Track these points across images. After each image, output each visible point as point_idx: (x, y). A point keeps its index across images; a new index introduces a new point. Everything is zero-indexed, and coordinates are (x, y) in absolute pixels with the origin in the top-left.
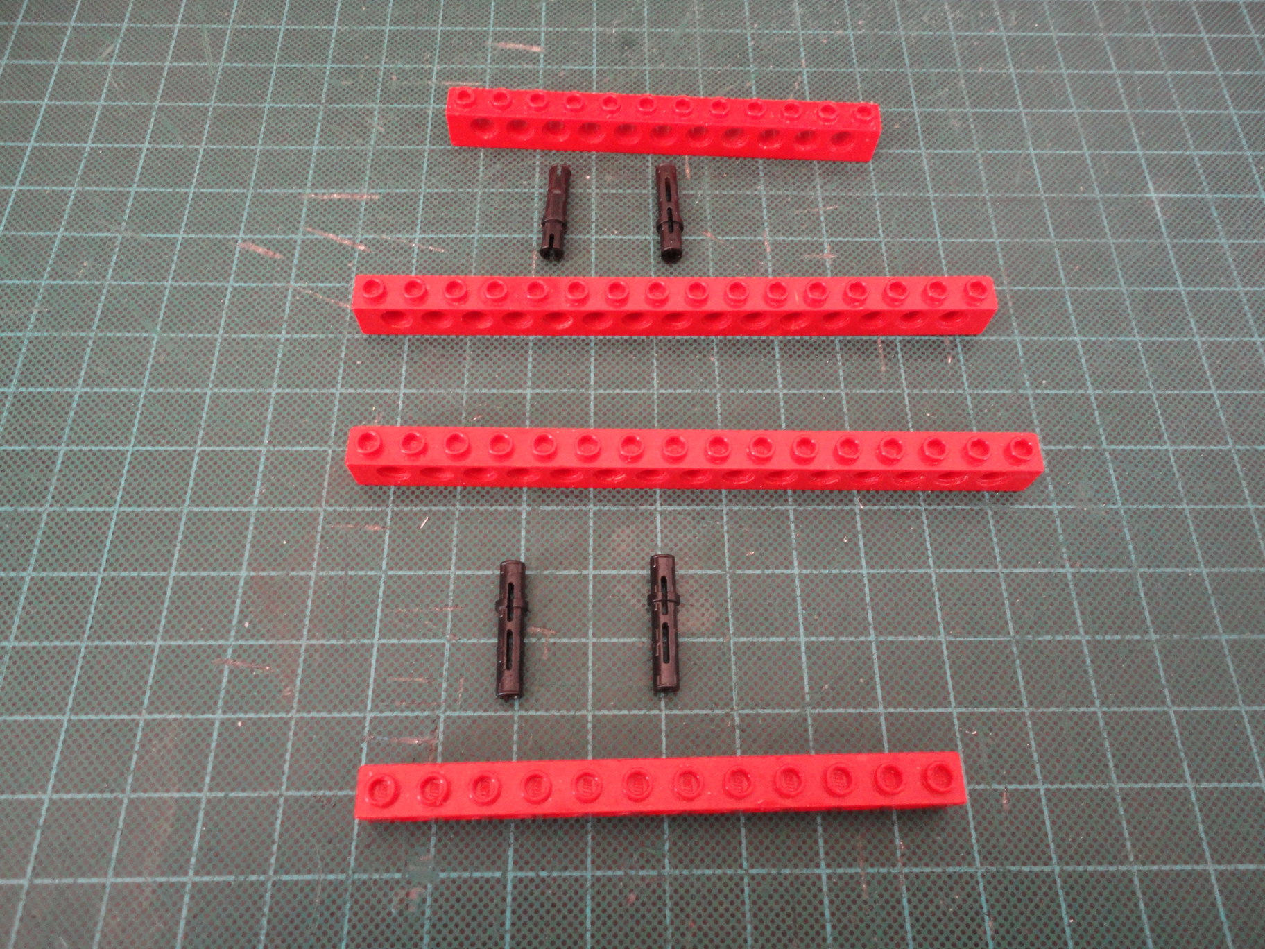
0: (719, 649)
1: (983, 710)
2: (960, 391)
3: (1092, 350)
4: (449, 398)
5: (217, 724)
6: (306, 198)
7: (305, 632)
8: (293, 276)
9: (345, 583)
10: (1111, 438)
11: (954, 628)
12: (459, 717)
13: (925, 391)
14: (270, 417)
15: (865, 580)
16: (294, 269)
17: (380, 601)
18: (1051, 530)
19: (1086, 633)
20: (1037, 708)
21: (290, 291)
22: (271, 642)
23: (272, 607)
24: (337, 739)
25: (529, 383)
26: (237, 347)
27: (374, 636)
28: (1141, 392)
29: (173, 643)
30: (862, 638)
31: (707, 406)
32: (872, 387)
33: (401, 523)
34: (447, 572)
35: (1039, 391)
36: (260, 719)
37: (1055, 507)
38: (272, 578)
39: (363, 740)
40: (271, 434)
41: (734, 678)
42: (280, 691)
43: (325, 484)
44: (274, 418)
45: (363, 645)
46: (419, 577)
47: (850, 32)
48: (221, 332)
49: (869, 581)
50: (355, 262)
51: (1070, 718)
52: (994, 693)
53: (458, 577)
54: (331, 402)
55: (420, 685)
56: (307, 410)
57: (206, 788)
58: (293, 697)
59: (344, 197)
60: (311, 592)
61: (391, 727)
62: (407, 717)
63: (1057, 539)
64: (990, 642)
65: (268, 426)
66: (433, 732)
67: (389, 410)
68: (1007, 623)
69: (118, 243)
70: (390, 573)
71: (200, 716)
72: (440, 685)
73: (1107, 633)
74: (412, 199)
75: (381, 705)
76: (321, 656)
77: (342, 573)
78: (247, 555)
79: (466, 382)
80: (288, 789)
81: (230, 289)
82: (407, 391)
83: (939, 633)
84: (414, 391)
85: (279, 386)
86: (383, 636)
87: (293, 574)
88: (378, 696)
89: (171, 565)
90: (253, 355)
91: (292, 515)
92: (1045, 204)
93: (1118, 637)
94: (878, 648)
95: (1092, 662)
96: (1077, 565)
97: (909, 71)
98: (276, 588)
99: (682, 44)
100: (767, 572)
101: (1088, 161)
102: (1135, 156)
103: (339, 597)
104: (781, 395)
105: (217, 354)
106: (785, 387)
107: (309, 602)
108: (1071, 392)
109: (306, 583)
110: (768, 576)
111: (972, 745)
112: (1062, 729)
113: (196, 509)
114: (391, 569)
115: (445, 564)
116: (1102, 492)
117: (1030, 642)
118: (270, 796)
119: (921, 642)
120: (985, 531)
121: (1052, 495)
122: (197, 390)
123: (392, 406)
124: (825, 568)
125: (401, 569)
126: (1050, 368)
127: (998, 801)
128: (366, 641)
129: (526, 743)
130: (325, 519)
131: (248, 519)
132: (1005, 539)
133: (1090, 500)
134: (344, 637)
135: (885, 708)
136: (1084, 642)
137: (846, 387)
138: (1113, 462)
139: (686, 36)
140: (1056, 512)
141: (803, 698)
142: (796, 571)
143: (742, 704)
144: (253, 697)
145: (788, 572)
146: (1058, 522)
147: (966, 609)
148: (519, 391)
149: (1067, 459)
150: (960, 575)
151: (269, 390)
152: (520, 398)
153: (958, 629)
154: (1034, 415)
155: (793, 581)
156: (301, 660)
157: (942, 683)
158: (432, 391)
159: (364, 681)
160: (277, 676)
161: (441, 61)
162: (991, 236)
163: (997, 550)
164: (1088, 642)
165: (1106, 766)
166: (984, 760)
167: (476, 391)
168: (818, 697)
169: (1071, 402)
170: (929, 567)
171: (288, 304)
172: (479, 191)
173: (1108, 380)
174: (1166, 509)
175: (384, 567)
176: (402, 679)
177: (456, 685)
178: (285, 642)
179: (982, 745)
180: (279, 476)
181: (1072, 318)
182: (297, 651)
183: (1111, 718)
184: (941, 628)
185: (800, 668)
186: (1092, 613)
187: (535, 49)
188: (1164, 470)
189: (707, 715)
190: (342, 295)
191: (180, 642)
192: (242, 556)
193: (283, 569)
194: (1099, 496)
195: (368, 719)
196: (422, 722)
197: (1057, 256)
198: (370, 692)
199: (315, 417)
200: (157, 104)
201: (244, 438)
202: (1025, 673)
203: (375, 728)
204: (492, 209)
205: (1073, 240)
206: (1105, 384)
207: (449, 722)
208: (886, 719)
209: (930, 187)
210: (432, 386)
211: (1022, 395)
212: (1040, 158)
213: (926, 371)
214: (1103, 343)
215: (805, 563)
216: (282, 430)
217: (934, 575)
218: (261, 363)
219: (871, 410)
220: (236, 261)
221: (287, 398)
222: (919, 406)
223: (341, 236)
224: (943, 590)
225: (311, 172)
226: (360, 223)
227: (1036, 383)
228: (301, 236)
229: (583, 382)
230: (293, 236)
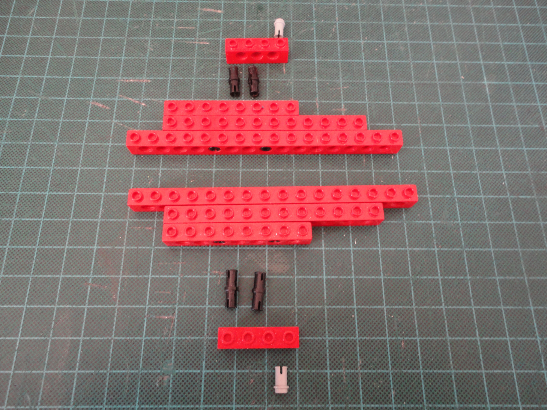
0: (290, 281)
1: (396, 307)
2: (396, 171)
3: (454, 153)
4: (180, 172)
5: (86, 310)
6: (119, 81)
7: (121, 272)
8: (114, 117)
9: (137, 252)
10: (458, 192)
11: (387, 273)
12: (184, 308)
13: (381, 171)
14: (105, 180)
15: (352, 253)
16: (115, 114)
17: (152, 259)
18: (430, 232)
19: (441, 275)
20: (419, 306)
21: (113, 124)
22: (107, 276)
23: (107, 261)
24: (134, 316)
25: (214, 166)
26: (91, 149)
27: (149, 274)
28: (473, 172)
29: (67, 276)
30: (349, 277)
31: (289, 177)
32: (359, 169)
33: (160, 227)
34: (179, 248)
35: (429, 171)
36: (103, 308)
37: (432, 222)
38: (107, 249)
39: (145, 317)
40: (106, 187)
41: (296, 293)
42: (111, 297)
44: (107, 180)
45: (145, 278)
46: (168, 250)
47: (358, 4)
48: (84, 142)
49: (353, 253)
50: (141, 111)
51: (432, 311)
52: (402, 300)
53: (184, 250)
54: (131, 174)
55: (168, 295)
56: (121, 177)
57: (82, 335)
58: (117, 299)
59: (135, 81)
60: (123, 256)
61: (156, 312)
62: (163, 308)
63: (432, 236)
64: (401, 279)
65: (105, 184)
66: (173, 314)
67: (155, 177)
68: (409, 271)
69: (39, 102)
70: (156, 248)
71: (79, 307)
72: (176, 295)
73: (449, 276)
74: (165, 82)
75: (152, 303)
76: (128, 282)
77: (136, 248)
78: (97, 239)
79: (188, 165)
80: (115, 336)
81: (87, 123)
82: (163, 169)
83: (381, 275)
84: (166, 169)
85: (109, 166)
86: (153, 274)
87: (116, 247)
88: (151, 299)
89: (65, 243)
90: (98, 152)
91: (115, 222)
92: (438, 86)
93: (454, 277)
94: (355, 281)
95: (443, 288)
96: (440, 247)
97: (383, 23)
98: (109, 254)
99: (284, 9)
101: (459, 66)
102: (479, 64)
103: (135, 258)
105: (82, 152)
107: (123, 260)
108: (443, 171)
109: (121, 252)
110: (312, 250)
111: (391, 321)
112: (428, 315)
113: (75, 220)
114: (156, 246)
116: (453, 215)
117: (418, 279)
118: (108, 339)
119: (373, 279)
120: (403, 232)
122: (74, 168)
123: (157, 175)
124: (335, 247)
125: (160, 246)
126: (435, 161)
127: (400, 344)
128: (146, 276)
129: (211, 319)
130: (129, 224)
131: (97, 224)
132: (411, 236)
133: (447, 219)
134: (137, 274)
135: (357, 306)
136: (440, 280)
137: (348, 169)
138: (458, 203)
139: (286, 6)
140: (433, 224)
141: (324, 301)
142: (323, 248)
143: (299, 304)
144: (100, 299)
145: (320, 249)
146: (433, 229)
147: (392, 265)
148: (210, 169)
149: (439, 201)
150: (391, 251)
151: (105, 168)
152: (210, 173)
153: (389, 273)
154: (427, 182)
155: (322, 253)
156: (120, 284)
157: (381, 296)
158: (173, 169)
159: (145, 293)
160: (110, 290)
161: (178, 17)
162: (414, 101)
163: (407, 240)
164: (442, 279)
165: (445, 330)
166: (396, 327)
167: (192, 169)
168: (330, 301)
169: (443, 176)
170: (378, 247)
171: (112, 130)
172: (194, 79)
173: (459, 167)
174: (479, 223)
175: (153, 245)
177: (183, 295)
179: (395, 322)
180: (110, 206)
181: (446, 139)
182: (118, 280)
183: (448, 311)
184: (382, 273)
185: (323, 289)
186: (444, 267)
187: (219, 11)
188: (479, 206)
189: (284, 308)
190: (135, 126)
191: (70, 276)
192: (95, 240)
193: (112, 245)
194: (451, 217)
195: (147, 308)
196: (169, 310)
197: (442, 110)
198: (148, 297)
199: (124, 180)
200: (54, 37)
201: (94, 189)
202: (415, 292)
203: (149, 312)
204: (199, 87)
205: (449, 103)
206: (458, 168)
207: (180, 310)
208: (357, 310)
209: (389, 78)
210: (173, 167)
211: (422, 173)
212: (438, 65)
213: (382, 162)
214: (459, 150)
215: (327, 245)
216: (110, 186)
217: (380, 251)
218: (101, 156)
219: (358, 179)
220: (90, 110)
221: (112, 172)
222: (378, 178)
223: (135, 99)
224: (383, 257)
225: (121, 69)
226: (143, 93)
227: (429, 168)
228: (117, 99)
229: (237, 166)
230: (114, 99)
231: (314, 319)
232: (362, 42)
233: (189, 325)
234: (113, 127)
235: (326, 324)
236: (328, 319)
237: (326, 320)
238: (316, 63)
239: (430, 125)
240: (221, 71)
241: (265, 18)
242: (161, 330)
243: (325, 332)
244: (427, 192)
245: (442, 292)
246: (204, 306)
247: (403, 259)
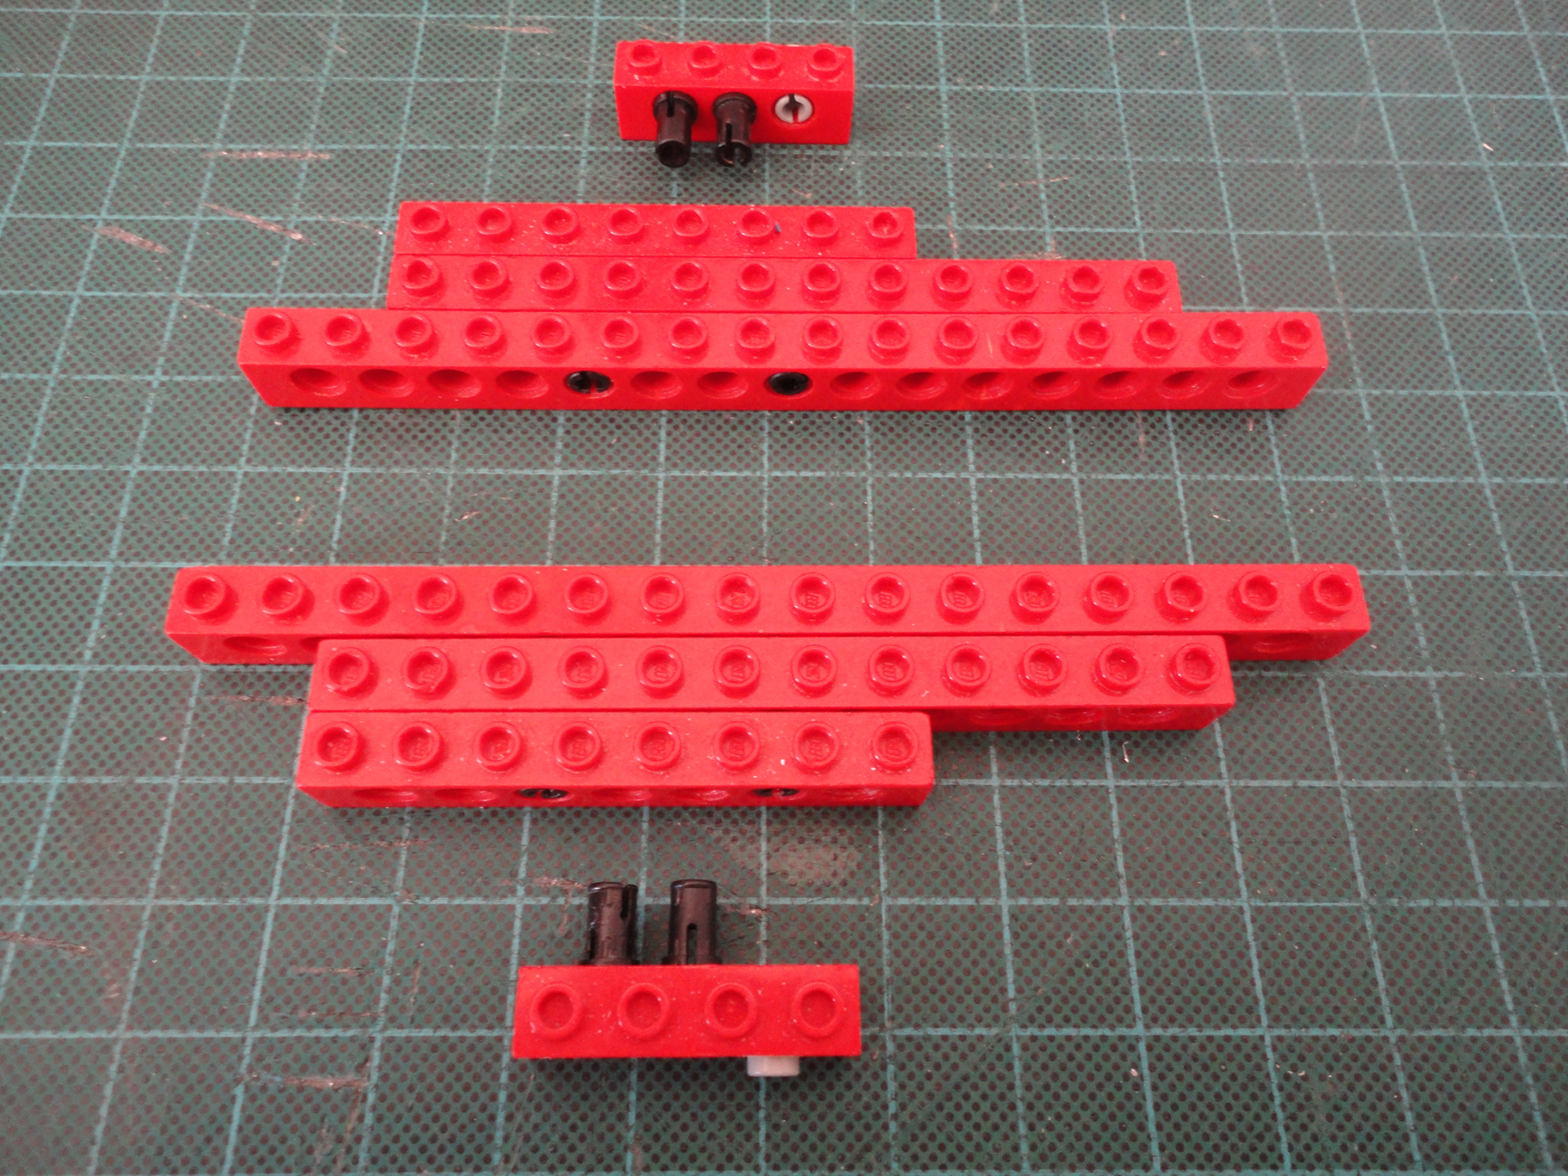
0: (862, 918)
1: (1315, 1032)
2: (1269, 478)
3: (1484, 412)
4: (424, 481)
6: (212, 156)
7: (153, 885)
8: (182, 280)
9: (228, 798)
10: (1520, 558)
11: (1263, 884)
12: (408, 1039)
13: (1211, 477)
14: (123, 513)
15: (1112, 799)
16: (184, 270)
17: (286, 829)
18: (1425, 715)
19: (1490, 894)
20: (1411, 1030)
21: (175, 304)
22: (91, 902)
23: (101, 838)
24: (192, 1078)
25: (558, 459)
26: (79, 395)
27: (269, 893)
30: (1107, 902)
31: (851, 499)
32: (1123, 470)
35: (1399, 479)
36: (62, 1041)
37: (1430, 675)
38: (104, 788)
39: (237, 1081)
40: (124, 540)
41: (887, 971)
42: (101, 991)
44: (131, 513)
45: (250, 908)
48: (56, 370)
49: (1119, 800)
50: (284, 259)
51: (1468, 1049)
52: (1335, 1002)
54: (228, 487)
55: (344, 982)
56: (187, 500)
58: (123, 1002)
59: (274, 155)
60: (168, 814)
61: (287, 1059)
62: (318, 1040)
63: (1436, 729)
64: (1326, 910)
65: (120, 527)
66: (360, 1068)
67: (323, 501)
68: (1354, 877)
72: (379, 982)
73: (1525, 895)
74: (382, 160)
75: (274, 1017)
76: (177, 927)
77: (224, 780)
78: (64, 747)
79: (454, 456)
81: (77, 301)
82: (354, 470)
83: (1238, 893)
84: (366, 470)
85: (144, 460)
86: (286, 892)
87: (141, 780)
88: (270, 1000)
90: (105, 409)
91: (147, 678)
92: (1401, 177)
93: (1544, 903)
94: (1134, 918)
95: (1503, 947)
96: (1471, 776)
98: (108, 807)
100: (945, 782)
101: (1469, 111)
102: (1543, 102)
103: (215, 822)
104: (973, 482)
105: (45, 407)
106: (979, 469)
107: (164, 831)
108: (1452, 480)
109: (162, 797)
110: (948, 789)
111: (1300, 1097)
112: (1454, 1068)
116: (1509, 649)
117: (1394, 910)
119: (1208, 909)
120: (1314, 714)
121: (1425, 654)
122: (7, 467)
123: (329, 494)
124: (1044, 776)
126: (1416, 442)
128: (256, 901)
129: (522, 1088)
130: (202, 687)
131: (72, 685)
132: (1348, 730)
133: (1489, 663)
134: (219, 892)
135: (1147, 1027)
136: (1487, 912)
137: (1080, 469)
138: (1526, 600)
140: (1433, 683)
141: (1005, 1009)
142: (995, 782)
143: (900, 1019)
144: (53, 1001)
145: (981, 782)
146: (1437, 701)
147: (1283, 850)
148: (542, 472)
149: (1448, 592)
150: (1272, 791)
151: (127, 467)
152: (541, 484)
153: (1271, 886)
154: (1392, 518)
155: (990, 799)
156: (142, 934)
157: (1245, 982)
158: (396, 470)
159: (248, 972)
160: (97, 964)
162: (1316, 227)
163: (1334, 748)
164: (1495, 911)
165: (1534, 1138)
166: (1320, 1124)
167: (470, 470)
168: (1031, 1008)
169: (1452, 498)
170: (1220, 776)
171: (169, 326)
172: (492, 148)
173: (1513, 461)
176: (314, 970)
177: (406, 982)
178: (118, 902)
179: (1316, 1097)
180: (131, 611)
181: (1450, 359)
182: (136, 918)
183: (1538, 1049)
184: (1242, 884)
185: (1000, 954)
186: (1499, 860)
192: (56, 748)
193: (125, 772)
194: (1504, 656)
195: (249, 1042)
196: (343, 1048)
197: (1423, 260)
198: (257, 994)
199: (200, 513)
201: (77, 547)
202: (1387, 965)
203: (260, 1059)
204: (511, 176)
205: (1447, 234)
206: (1508, 467)
207: (390, 1049)
208: (1149, 1048)
209: (1216, 148)
210: (396, 463)
211: (1370, 485)
212: (1392, 105)
213: (1212, 445)
214: (1502, 400)
215: (1011, 767)
216: (142, 534)
217: (1228, 791)
218: (117, 421)
219: (1121, 508)
220: (90, 256)
221: (155, 480)
222: (1200, 502)
223: (265, 217)
224: (1244, 818)
225: (225, 116)
226: (297, 196)
227: (1394, 466)
228: (199, 217)
229: (646, 459)
230: (187, 217)
231: (966, 1087)
232: (1109, 28)
233: (427, 1118)
234: (173, 315)
235: (1021, 1108)
236: (1028, 1088)
237: (1019, 1091)
238: (944, 98)
239: (1384, 311)
240: (593, 123)
242: (303, 1140)
243: (1016, 1148)
244: (1395, 556)
245: (1500, 963)
246: (496, 1033)
247: (1327, 825)
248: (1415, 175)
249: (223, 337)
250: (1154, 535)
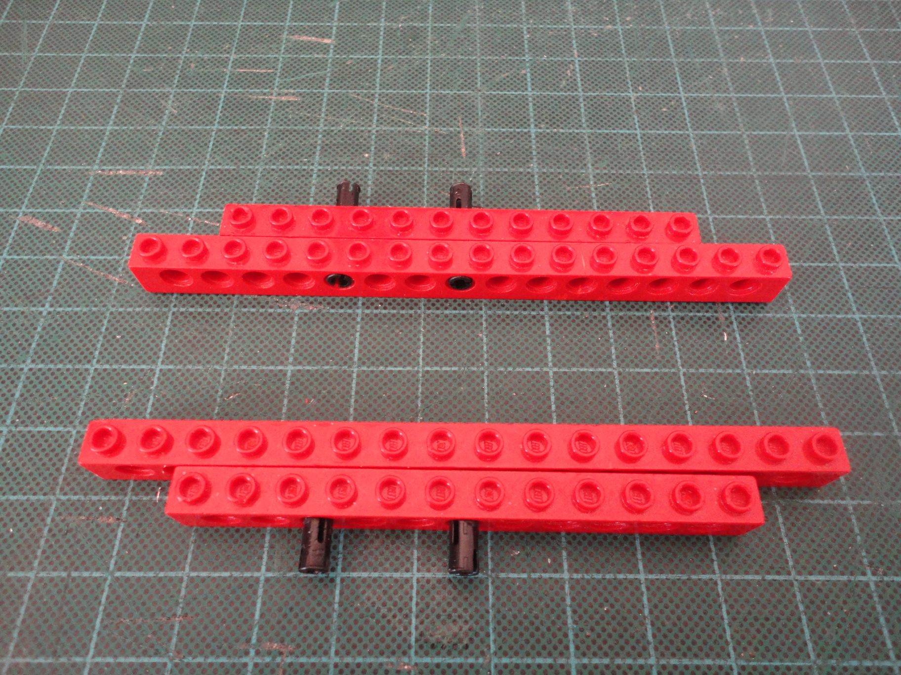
0: (478, 672)
2: (738, 371)
3: (873, 329)
4: (207, 374)
6: (92, 173)
7: (11, 648)
8: (67, 248)
9: (66, 587)
11: (745, 649)
13: (702, 370)
14: (17, 395)
15: (643, 588)
16: (69, 242)
17: (101, 608)
18: (847, 530)
19: (898, 657)
21: (62, 263)
25: (291, 359)
27: (87, 654)
30: (641, 661)
31: (473, 385)
32: (646, 366)
33: (137, 515)
34: (180, 574)
35: (821, 372)
37: (849, 503)
40: (16, 413)
43: (63, 469)
44: (22, 395)
45: (74, 665)
46: (149, 580)
47: (619, 27)
49: (648, 589)
50: (130, 235)
53: (192, 580)
54: (84, 378)
56: (58, 387)
59: (129, 173)
60: (26, 598)
63: (855, 540)
64: (788, 668)
65: (14, 404)
67: (142, 387)
68: (805, 644)
70: (118, 574)
74: (195, 175)
77: (64, 574)
79: (226, 358)
81: (2, 262)
82: (163, 367)
83: (729, 655)
84: (171, 367)
85: (33, 361)
86: (98, 653)
87: (11, 574)
90: (13, 329)
91: (22, 504)
92: (812, 182)
96: (880, 572)
97: (674, 61)
99: (463, 36)
100: (533, 576)
101: (852, 142)
102: (896, 137)
103: (56, 603)
104: (551, 374)
106: (555, 365)
108: (855, 372)
109: (23, 586)
110: (535, 581)
114: (119, 569)
115: (179, 564)
117: (833, 668)
119: (709, 667)
120: (774, 529)
121: (845, 489)
123: (147, 382)
124: (598, 572)
125: (130, 570)
126: (831, 348)
128: (78, 660)
130: (56, 510)
132: (797, 540)
133: (887, 495)
134: (54, 653)
136: (897, 670)
137: (618, 365)
139: (466, 30)
140: (851, 509)
142: (566, 575)
145: (557, 576)
146: (854, 521)
147: (757, 625)
148: (280, 368)
149: (857, 446)
150: (749, 583)
151: (22, 366)
152: (280, 375)
153: (751, 650)
154: (818, 398)
155: (563, 588)
158: (189, 367)
161: (238, 51)
162: (762, 213)
163: (788, 553)
167: (236, 367)
169: (856, 384)
170: (714, 572)
171: (57, 277)
172: (260, 168)
173: (893, 360)
175: (112, 567)
180: (16, 459)
181: (849, 294)
184: (730, 649)
187: (326, 41)
190: (112, 268)
197: (829, 232)
199: (65, 395)
204: (271, 185)
205: (843, 217)
206: (890, 364)
209: (698, 165)
210: (190, 362)
211: (803, 376)
212: (804, 139)
214: (884, 321)
215: (576, 565)
216: (27, 409)
217: (719, 583)
218: (19, 337)
219: (645, 390)
220: (13, 234)
221: (39, 374)
222: (696, 387)
223: (121, 210)
224: (731, 601)
225: (102, 150)
226: (141, 197)
227: (818, 363)
228: (81, 210)
229: (346, 359)
230: (74, 210)
232: (632, 95)
234: (59, 270)
238: (533, 136)
239: (806, 265)
240: (321, 153)
241: (424, 51)
247: (786, 607)
248: (821, 181)
249: (89, 284)
250: (667, 408)
